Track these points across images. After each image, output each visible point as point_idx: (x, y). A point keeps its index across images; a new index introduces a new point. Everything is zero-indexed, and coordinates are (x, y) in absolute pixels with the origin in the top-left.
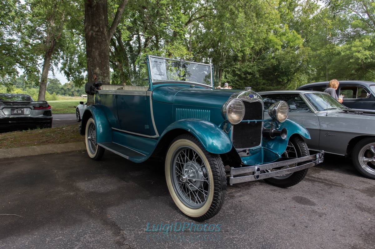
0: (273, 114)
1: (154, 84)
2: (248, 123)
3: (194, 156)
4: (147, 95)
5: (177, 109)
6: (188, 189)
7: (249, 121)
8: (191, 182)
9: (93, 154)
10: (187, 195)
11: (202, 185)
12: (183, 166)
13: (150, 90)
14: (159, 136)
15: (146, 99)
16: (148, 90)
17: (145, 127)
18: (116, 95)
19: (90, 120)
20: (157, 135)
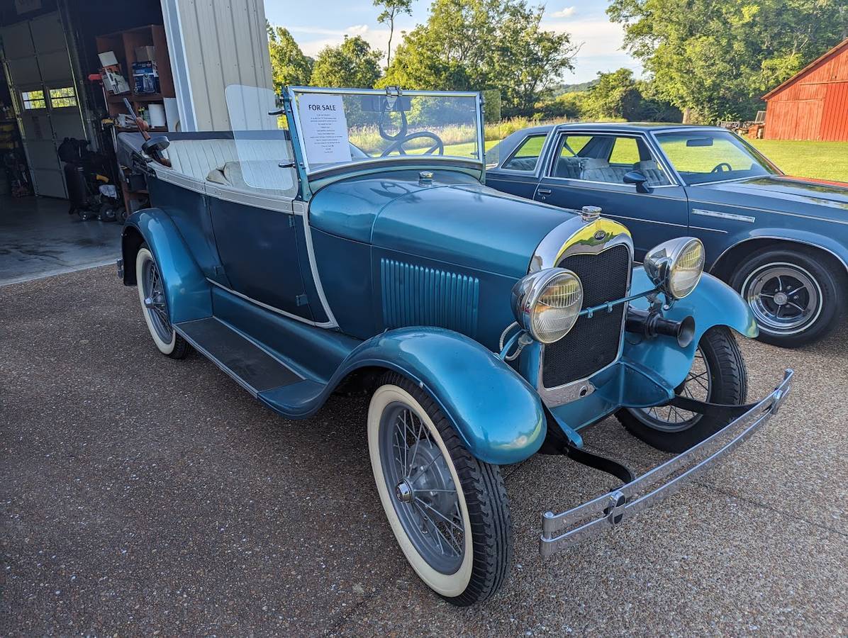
0: (661, 277)
1: (311, 178)
2: (589, 317)
4: (296, 212)
5: (383, 261)
7: (591, 310)
9: (167, 342)
13: (302, 200)
14: (338, 325)
15: (292, 223)
16: (297, 199)
17: (298, 302)
18: (206, 196)
19: (143, 253)
20: (332, 323)
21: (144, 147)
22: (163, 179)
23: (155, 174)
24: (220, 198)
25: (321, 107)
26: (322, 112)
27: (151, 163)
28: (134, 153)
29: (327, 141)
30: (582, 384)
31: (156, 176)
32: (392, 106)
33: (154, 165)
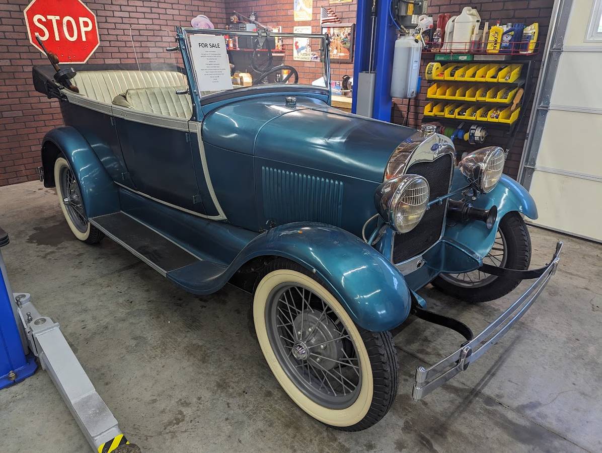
1: (204, 102)
3: (303, 297)
4: (191, 130)
5: (263, 168)
6: (319, 371)
7: (428, 204)
8: (320, 354)
9: (83, 231)
10: (322, 384)
11: (342, 350)
12: (291, 327)
13: (196, 120)
14: (226, 218)
15: (188, 139)
16: (192, 119)
17: (194, 201)
18: (113, 117)
19: (60, 162)
20: (222, 216)
21: (55, 77)
22: (74, 103)
23: (67, 98)
24: (126, 118)
25: (208, 45)
26: (209, 49)
27: (63, 90)
28: (48, 81)
29: (214, 73)
30: (418, 259)
31: (68, 101)
32: (262, 45)
33: (65, 91)
